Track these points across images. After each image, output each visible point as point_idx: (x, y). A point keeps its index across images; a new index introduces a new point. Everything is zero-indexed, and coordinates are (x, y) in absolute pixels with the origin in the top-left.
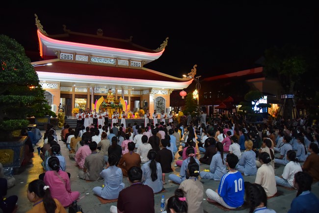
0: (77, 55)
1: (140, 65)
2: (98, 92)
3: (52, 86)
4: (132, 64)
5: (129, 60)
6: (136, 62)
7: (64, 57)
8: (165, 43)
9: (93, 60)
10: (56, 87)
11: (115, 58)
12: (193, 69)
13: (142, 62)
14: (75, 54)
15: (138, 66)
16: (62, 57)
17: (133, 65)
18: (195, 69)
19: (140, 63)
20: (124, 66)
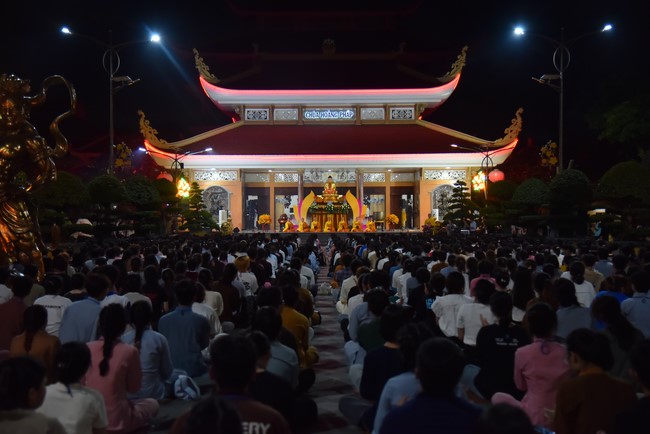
0: (275, 110)
1: (411, 113)
2: (320, 180)
3: (227, 177)
4: (393, 114)
5: (386, 107)
6: (402, 109)
7: (251, 117)
8: (461, 62)
9: (308, 115)
10: (235, 176)
11: (353, 107)
12: (516, 117)
13: (415, 106)
14: (272, 108)
15: (408, 116)
16: (248, 116)
17: (396, 116)
18: (519, 120)
19: (413, 109)
20: (374, 121)
